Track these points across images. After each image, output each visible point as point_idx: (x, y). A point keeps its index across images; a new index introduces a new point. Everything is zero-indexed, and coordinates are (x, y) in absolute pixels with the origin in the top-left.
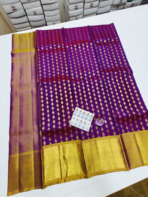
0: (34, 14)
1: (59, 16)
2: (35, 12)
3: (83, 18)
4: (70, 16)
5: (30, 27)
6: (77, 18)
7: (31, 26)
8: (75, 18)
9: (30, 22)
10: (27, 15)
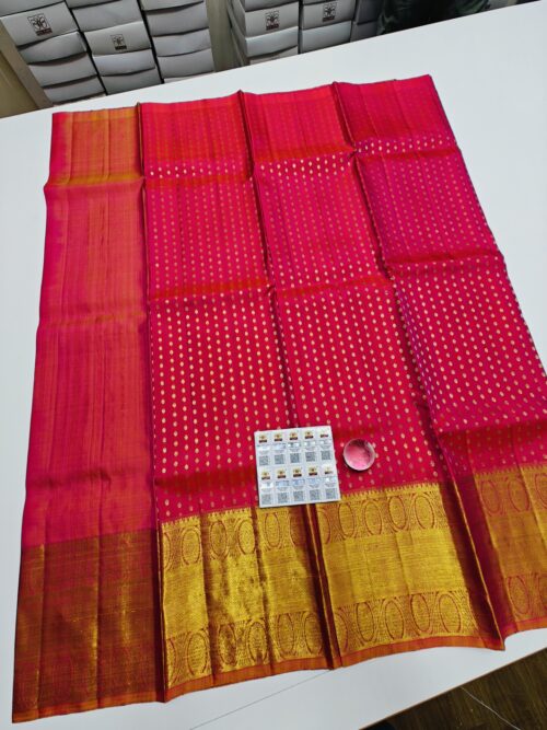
0: (117, 48)
2: (119, 41)
7: (105, 91)
9: (103, 78)
10: (89, 52)
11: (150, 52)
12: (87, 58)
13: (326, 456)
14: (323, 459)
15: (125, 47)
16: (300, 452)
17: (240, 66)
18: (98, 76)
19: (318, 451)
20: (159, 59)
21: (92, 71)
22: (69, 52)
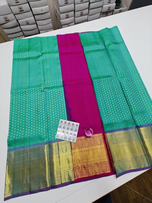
0: (27, 24)
1: (51, 24)
2: (27, 22)
3: (75, 25)
4: (62, 24)
5: (24, 36)
7: (24, 35)
10: (19, 25)
11: (36, 25)
12: (19, 27)
13: (76, 130)
15: (29, 24)
16: (70, 127)
17: (60, 28)
18: (22, 31)
19: (74, 129)
20: (38, 26)
21: (21, 30)
22: (14, 25)
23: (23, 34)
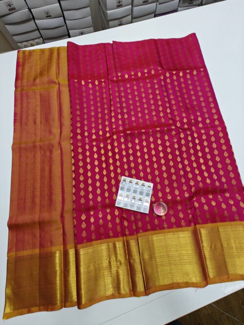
0: (47, 17)
1: (90, 18)
2: (47, 13)
4: (108, 19)
5: (41, 39)
6: (121, 22)
7: (42, 37)
8: (117, 22)
9: (40, 31)
10: (34, 18)
11: (62, 18)
12: (33, 21)
13: (147, 195)
14: (146, 196)
15: (50, 16)
16: (138, 190)
18: (38, 29)
19: (145, 192)
20: (66, 21)
21: (35, 27)
23: (40, 36)
